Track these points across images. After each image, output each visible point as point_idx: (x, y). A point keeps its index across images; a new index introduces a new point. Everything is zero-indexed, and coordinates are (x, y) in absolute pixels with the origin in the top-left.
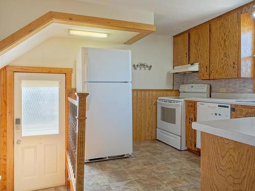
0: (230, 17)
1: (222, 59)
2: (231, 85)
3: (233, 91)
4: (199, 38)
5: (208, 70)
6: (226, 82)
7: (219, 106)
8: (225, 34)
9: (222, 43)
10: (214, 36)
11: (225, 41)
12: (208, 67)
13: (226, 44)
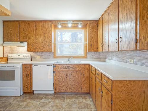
0: (47, 23)
1: (43, 42)
2: (43, 54)
3: (44, 57)
4: (27, 28)
5: (34, 47)
6: (40, 53)
7: (47, 66)
8: (44, 30)
9: (43, 34)
10: (38, 29)
11: (44, 34)
12: (34, 45)
13: (45, 35)
